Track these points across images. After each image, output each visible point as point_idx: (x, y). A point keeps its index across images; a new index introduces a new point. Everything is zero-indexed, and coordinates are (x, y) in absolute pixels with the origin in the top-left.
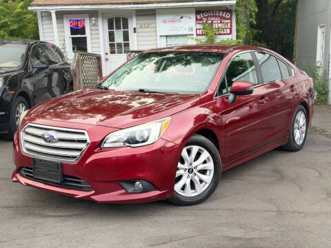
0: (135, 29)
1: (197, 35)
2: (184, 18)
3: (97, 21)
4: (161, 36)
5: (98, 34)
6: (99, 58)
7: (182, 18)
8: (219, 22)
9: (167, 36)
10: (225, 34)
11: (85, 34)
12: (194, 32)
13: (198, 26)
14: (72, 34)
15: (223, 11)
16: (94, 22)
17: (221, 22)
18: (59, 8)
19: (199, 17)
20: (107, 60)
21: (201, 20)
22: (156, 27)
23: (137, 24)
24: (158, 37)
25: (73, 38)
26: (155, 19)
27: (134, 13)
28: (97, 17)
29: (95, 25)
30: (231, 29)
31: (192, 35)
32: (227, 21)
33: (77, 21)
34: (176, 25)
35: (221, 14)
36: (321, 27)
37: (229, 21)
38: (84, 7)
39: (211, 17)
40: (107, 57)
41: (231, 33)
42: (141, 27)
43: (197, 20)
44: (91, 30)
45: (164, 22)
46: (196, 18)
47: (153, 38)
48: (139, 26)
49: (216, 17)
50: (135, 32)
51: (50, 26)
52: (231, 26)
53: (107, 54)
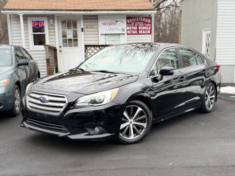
0: (82, 29)
1: (128, 34)
2: (119, 22)
3: (54, 22)
4: (101, 34)
5: (54, 32)
6: (55, 50)
7: (117, 22)
8: (143, 25)
9: (105, 34)
10: (146, 34)
11: (44, 32)
12: (125, 32)
13: (128, 28)
14: (34, 32)
15: (146, 18)
16: (51, 23)
17: (144, 26)
18: (26, 12)
19: (128, 22)
20: (60, 51)
21: (130, 23)
22: (98, 28)
23: (84, 25)
24: (100, 35)
25: (34, 35)
26: (98, 22)
27: (82, 17)
28: (54, 19)
29: (52, 25)
30: (151, 30)
31: (124, 34)
32: (148, 25)
33: (38, 22)
34: (112, 27)
35: (144, 20)
36: (205, 30)
37: (150, 25)
38: (45, 12)
39: (137, 21)
40: (61, 49)
41: (151, 33)
42: (87, 27)
43: (127, 23)
44: (49, 29)
45: (104, 24)
46: (127, 22)
47: (96, 36)
48: (85, 27)
49: (141, 21)
50: (82, 31)
51: (18, 25)
52: (151, 28)
53: (60, 47)
